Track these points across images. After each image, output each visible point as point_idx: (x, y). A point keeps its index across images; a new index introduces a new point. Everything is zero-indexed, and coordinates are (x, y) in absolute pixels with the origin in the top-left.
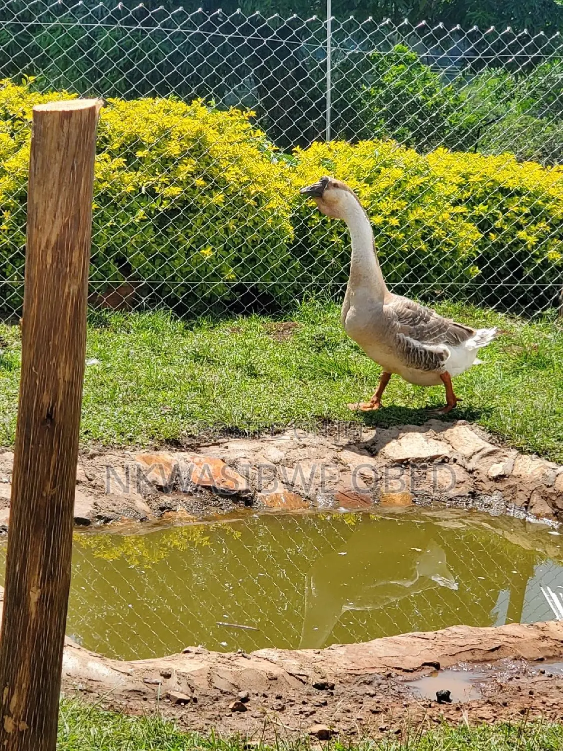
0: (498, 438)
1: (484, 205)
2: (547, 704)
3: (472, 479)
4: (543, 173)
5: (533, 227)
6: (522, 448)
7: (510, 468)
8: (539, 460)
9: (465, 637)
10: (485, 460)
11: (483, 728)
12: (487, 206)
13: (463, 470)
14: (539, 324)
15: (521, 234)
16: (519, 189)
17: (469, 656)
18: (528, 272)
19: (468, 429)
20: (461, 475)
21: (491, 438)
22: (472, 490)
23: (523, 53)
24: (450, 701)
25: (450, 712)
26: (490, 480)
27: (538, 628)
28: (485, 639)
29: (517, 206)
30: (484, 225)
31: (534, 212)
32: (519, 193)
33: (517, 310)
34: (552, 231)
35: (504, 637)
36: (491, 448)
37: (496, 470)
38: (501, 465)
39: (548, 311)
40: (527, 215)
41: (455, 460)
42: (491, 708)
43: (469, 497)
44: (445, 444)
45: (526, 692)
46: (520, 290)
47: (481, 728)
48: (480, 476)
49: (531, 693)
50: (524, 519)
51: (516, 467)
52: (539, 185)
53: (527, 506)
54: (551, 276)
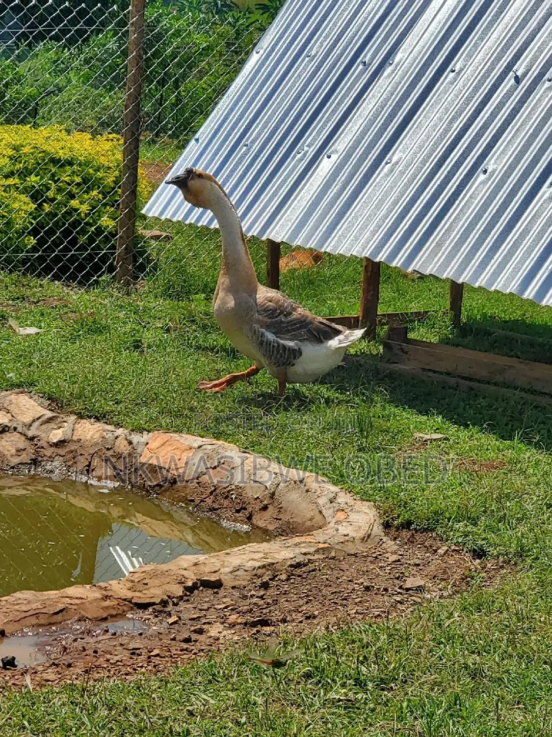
0: (57, 405)
1: (36, 176)
2: (111, 661)
3: (33, 447)
4: (93, 142)
5: (86, 196)
6: (81, 413)
7: (69, 433)
8: (98, 424)
9: (29, 602)
10: (45, 426)
11: (47, 690)
12: (39, 177)
13: (23, 438)
14: (95, 291)
15: (74, 203)
16: (70, 159)
17: (34, 621)
18: (82, 239)
19: (26, 398)
20: (22, 443)
21: (49, 405)
22: (33, 457)
23: (65, 25)
24: (15, 666)
25: (16, 677)
26: (51, 446)
27: (100, 588)
28: (48, 602)
29: (69, 176)
30: (36, 196)
31: (85, 181)
32: (70, 163)
33: (73, 277)
34: (104, 198)
35: (67, 599)
36: (49, 414)
37: (57, 435)
38: (60, 431)
39: (103, 278)
40: (78, 184)
41: (15, 429)
42: (56, 670)
43: (31, 463)
44: (5, 413)
45: (90, 652)
46: (75, 258)
47: (45, 690)
48: (41, 442)
49: (95, 652)
50: (87, 482)
51: (75, 432)
52: (90, 154)
53: (89, 469)
54: (105, 243)
